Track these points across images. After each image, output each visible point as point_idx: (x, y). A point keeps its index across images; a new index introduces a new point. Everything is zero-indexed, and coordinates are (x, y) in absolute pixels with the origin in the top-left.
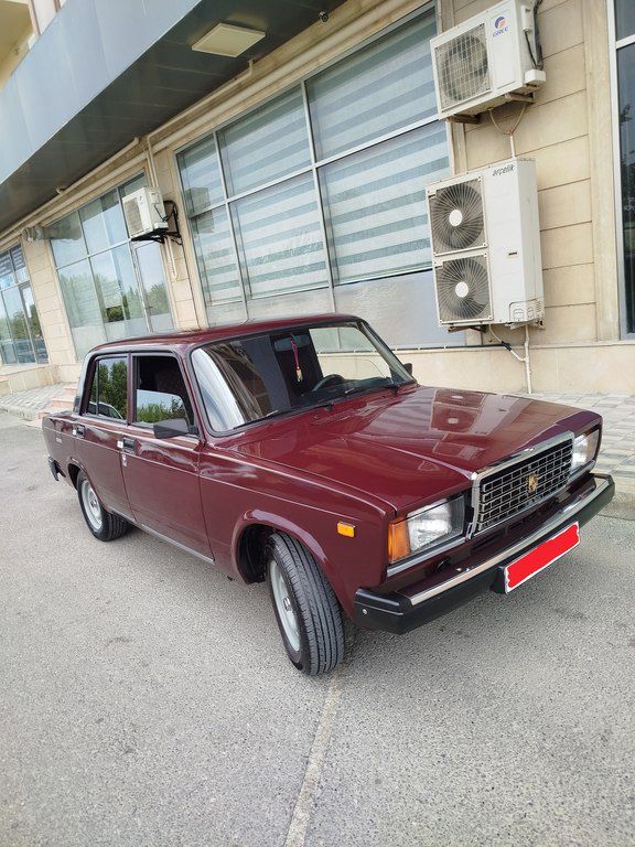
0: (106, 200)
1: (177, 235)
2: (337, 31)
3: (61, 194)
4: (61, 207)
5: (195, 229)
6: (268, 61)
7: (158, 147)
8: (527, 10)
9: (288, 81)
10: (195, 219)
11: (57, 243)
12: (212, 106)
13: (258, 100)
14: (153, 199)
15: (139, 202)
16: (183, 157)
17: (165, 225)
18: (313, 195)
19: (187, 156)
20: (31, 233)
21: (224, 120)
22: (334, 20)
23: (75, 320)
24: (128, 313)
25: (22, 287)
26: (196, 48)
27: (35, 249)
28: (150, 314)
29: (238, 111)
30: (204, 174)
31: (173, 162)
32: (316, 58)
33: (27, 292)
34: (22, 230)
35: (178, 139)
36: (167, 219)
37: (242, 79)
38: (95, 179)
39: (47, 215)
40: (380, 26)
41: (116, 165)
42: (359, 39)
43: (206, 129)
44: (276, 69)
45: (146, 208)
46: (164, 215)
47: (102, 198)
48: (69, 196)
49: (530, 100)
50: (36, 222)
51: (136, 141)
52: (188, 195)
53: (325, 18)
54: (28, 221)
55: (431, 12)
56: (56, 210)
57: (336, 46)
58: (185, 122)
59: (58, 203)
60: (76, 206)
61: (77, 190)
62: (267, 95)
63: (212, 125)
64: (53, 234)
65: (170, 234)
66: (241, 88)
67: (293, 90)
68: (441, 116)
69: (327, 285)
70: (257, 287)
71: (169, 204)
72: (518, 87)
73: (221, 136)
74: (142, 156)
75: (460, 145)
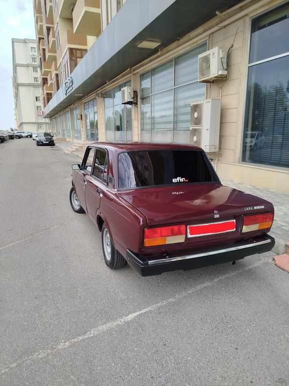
1: (136, 104)
2: (183, 44)
3: (108, 83)
4: (109, 87)
5: (142, 103)
6: (165, 50)
7: (135, 72)
8: (222, 51)
9: (170, 57)
10: (143, 99)
11: (106, 99)
12: (151, 61)
13: (162, 62)
14: (129, 91)
15: (125, 91)
16: (143, 76)
17: (132, 100)
18: (172, 98)
20: (98, 95)
21: (153, 66)
22: (181, 41)
23: (107, 128)
24: (121, 128)
25: (95, 113)
26: (138, 46)
27: (99, 100)
28: (127, 130)
29: (157, 64)
30: (146, 83)
31: (139, 77)
32: (178, 51)
33: (96, 115)
34: (95, 94)
35: (141, 70)
36: (133, 98)
37: (159, 54)
38: (118, 79)
39: (104, 89)
40: (195, 45)
41: (124, 76)
42: (189, 47)
43: (148, 69)
44: (168, 52)
45: (126, 93)
46: (132, 96)
48: (111, 83)
49: (225, 79)
50: (101, 91)
51: (129, 69)
52: (142, 90)
53: (179, 40)
54: (97, 91)
55: (206, 43)
56: (107, 87)
57: (184, 48)
58: (143, 65)
59: (108, 85)
60: (112, 87)
61: (113, 82)
62: (165, 61)
63: (150, 68)
64: (105, 96)
65: (135, 103)
66: (158, 57)
67: (171, 61)
68: (199, 80)
69: (173, 129)
70: (156, 126)
71: (135, 92)
72: (216, 75)
73: (153, 72)
74: (130, 75)
75: (209, 90)
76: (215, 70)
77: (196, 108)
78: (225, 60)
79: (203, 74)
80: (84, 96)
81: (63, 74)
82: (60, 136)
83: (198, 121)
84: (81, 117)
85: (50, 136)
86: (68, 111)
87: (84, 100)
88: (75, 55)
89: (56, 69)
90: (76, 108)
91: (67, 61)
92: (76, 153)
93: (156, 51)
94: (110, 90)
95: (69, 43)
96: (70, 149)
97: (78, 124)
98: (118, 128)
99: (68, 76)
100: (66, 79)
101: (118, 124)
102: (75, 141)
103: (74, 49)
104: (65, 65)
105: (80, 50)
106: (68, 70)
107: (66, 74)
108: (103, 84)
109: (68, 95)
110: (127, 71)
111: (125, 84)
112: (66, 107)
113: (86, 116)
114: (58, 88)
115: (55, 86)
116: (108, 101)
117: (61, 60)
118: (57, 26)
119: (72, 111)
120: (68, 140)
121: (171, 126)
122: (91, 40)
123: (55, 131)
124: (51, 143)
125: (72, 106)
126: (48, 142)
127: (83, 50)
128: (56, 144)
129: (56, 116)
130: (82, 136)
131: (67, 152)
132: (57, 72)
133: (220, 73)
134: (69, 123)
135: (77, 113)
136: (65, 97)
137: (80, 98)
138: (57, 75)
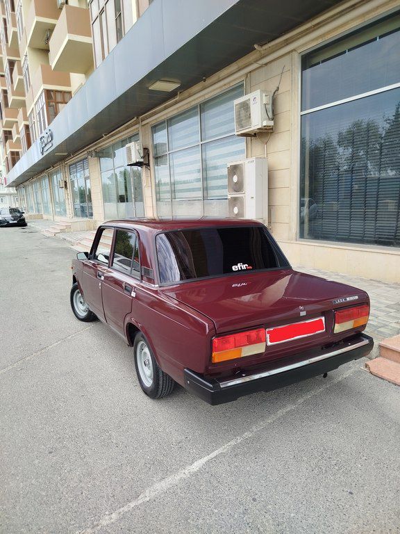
0: (123, 143)
1: (148, 165)
2: (211, 85)
3: (105, 137)
4: (105, 143)
5: (157, 164)
6: (186, 93)
7: (145, 122)
8: (266, 96)
9: (193, 103)
10: (156, 158)
11: (102, 160)
12: (166, 108)
13: (182, 109)
14: (137, 148)
15: (132, 148)
16: (155, 128)
17: (142, 160)
18: (199, 156)
19: (157, 128)
20: (90, 154)
21: (170, 115)
22: (209, 81)
23: (106, 199)
24: (127, 199)
25: (86, 179)
26: (150, 89)
27: (93, 161)
28: (135, 201)
29: (175, 112)
30: (161, 137)
31: (150, 130)
32: (204, 95)
33: (88, 181)
34: (84, 153)
35: (153, 120)
36: (143, 157)
37: (177, 98)
38: (119, 132)
39: (99, 145)
40: (226, 87)
41: (127, 128)
42: (218, 91)
43: (163, 118)
44: (190, 96)
45: (134, 151)
46: (142, 155)
47: (122, 141)
48: (109, 138)
49: (271, 131)
50: (94, 148)
51: (135, 118)
52: (156, 147)
53: (205, 80)
54: (89, 148)
55: (242, 85)
56: (103, 143)
57: (211, 92)
58: (155, 114)
59: (104, 140)
60: (111, 143)
61: (112, 136)
62: (186, 107)
63: (165, 117)
64: (100, 155)
65: (145, 164)
66: (176, 103)
67: (195, 108)
68: (236, 134)
69: (202, 199)
70: (178, 195)
71: (146, 149)
72: (260, 127)
73: (170, 122)
74: (137, 126)
75: (249, 146)
76: (258, 120)
77: (235, 169)
78: (269, 107)
79: (241, 125)
80: (69, 156)
81: (37, 126)
82: (34, 213)
83: (239, 187)
84: (66, 185)
85: (19, 212)
86: (44, 177)
87: (69, 162)
88: (54, 100)
89: (26, 118)
90: (56, 172)
91: (43, 108)
92: (62, 236)
93: (173, 94)
94: (108, 147)
95: (44, 82)
96: (51, 230)
97: (61, 194)
98: (122, 199)
99: (45, 128)
100: (41, 133)
101: (122, 192)
102: (58, 218)
103: (52, 91)
104: (39, 113)
105: (61, 92)
106: (44, 120)
107: (41, 125)
108: (98, 138)
109: (45, 154)
110: (132, 121)
111: (130, 139)
112: (42, 171)
113: (73, 182)
114: (29, 145)
115: (24, 142)
116: (106, 162)
117: (33, 106)
118: (25, 60)
119: (50, 176)
120: (45, 217)
121: (200, 194)
122: (77, 79)
123: (25, 205)
124: (21, 223)
125: (51, 170)
126: (16, 222)
127: (65, 92)
128: (28, 224)
129: (25, 184)
130: (68, 211)
131: (48, 235)
132: (27, 123)
133: (265, 123)
134: (47, 194)
135: (58, 178)
136: (41, 157)
137: (63, 159)
138: (27, 127)
